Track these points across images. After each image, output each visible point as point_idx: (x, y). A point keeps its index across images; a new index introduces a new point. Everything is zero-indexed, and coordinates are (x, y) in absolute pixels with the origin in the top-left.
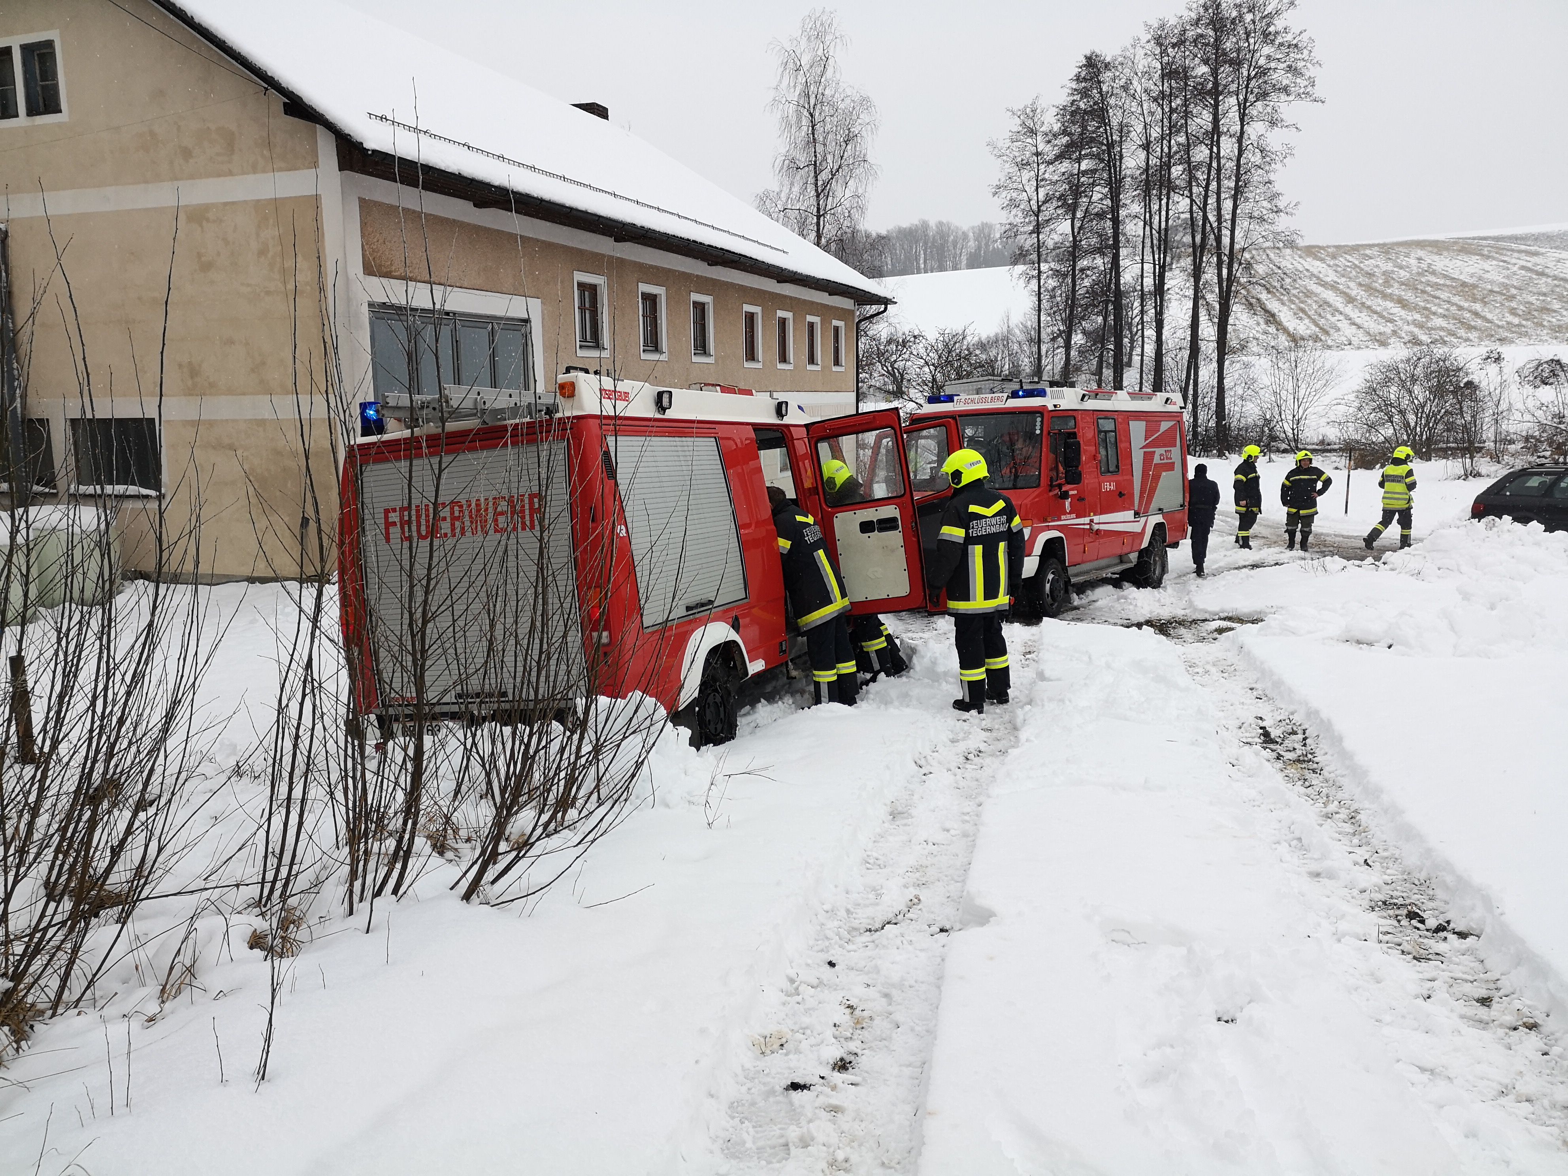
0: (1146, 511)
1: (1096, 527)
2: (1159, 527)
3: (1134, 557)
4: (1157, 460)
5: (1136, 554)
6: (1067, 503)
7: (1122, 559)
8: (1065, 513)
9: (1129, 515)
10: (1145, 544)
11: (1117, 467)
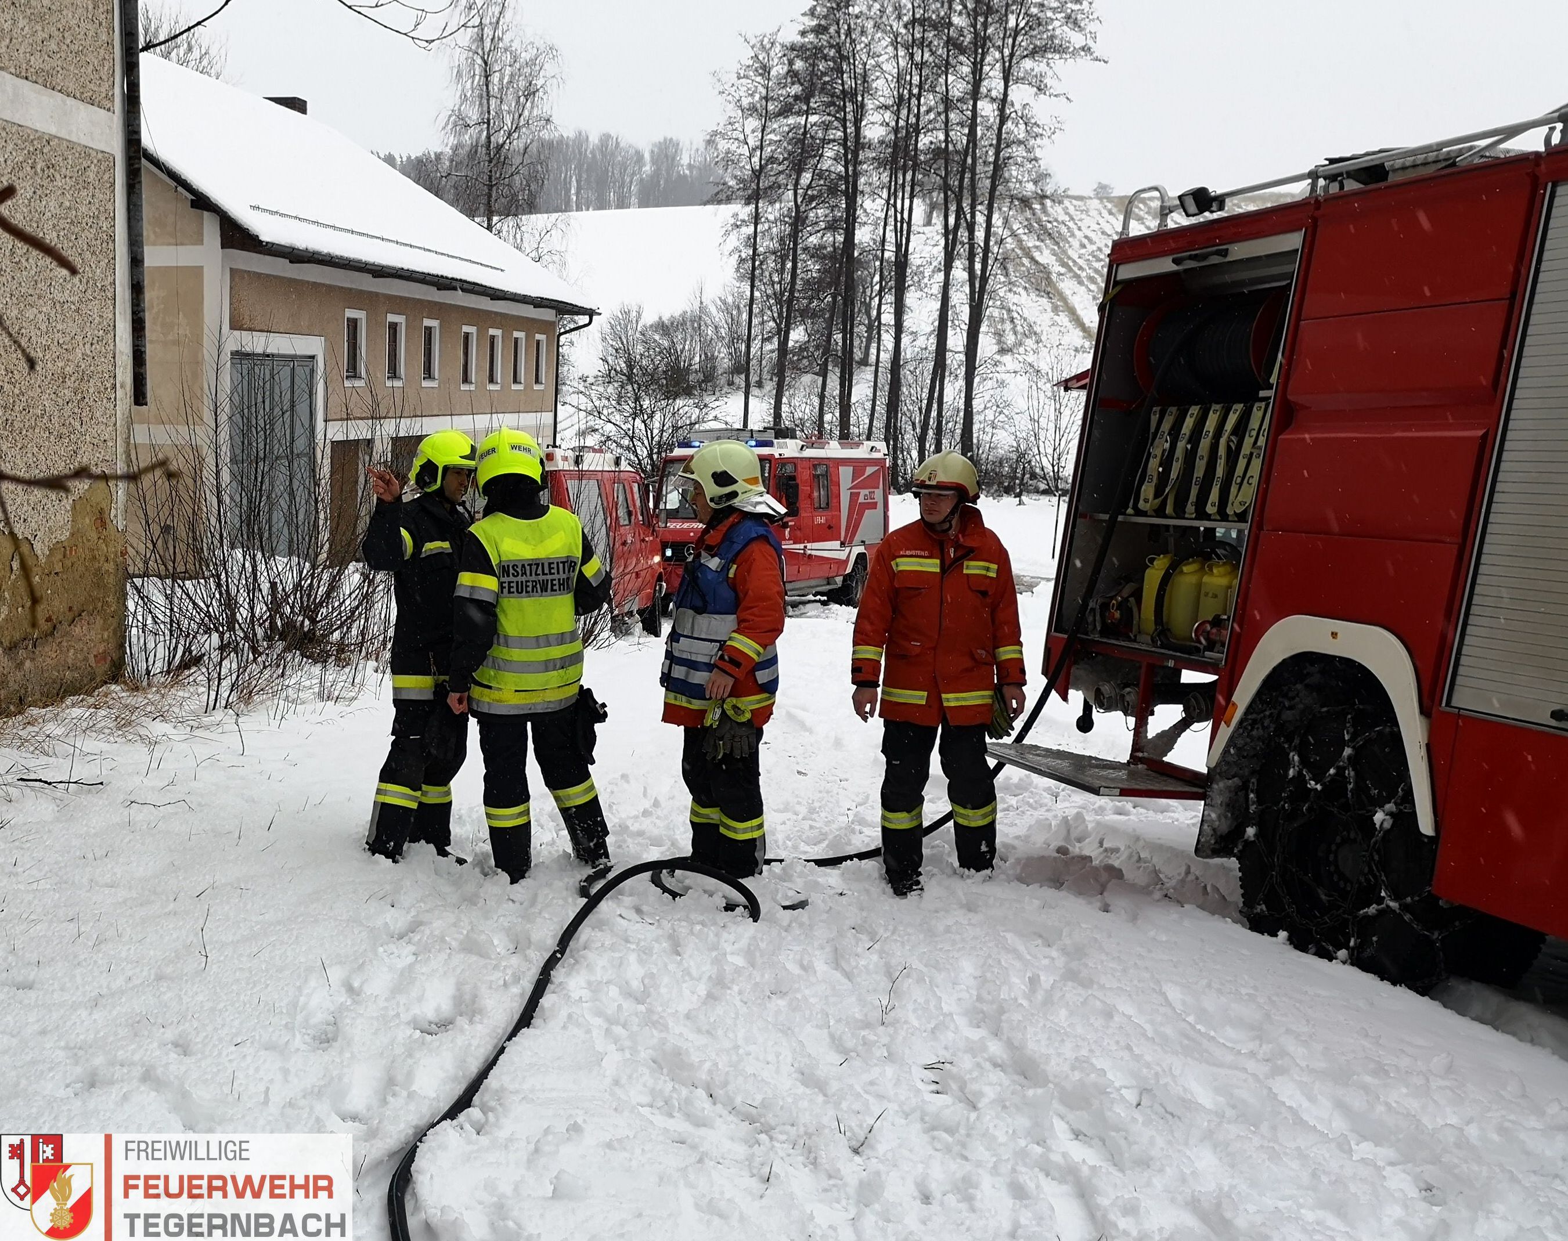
0: (851, 542)
1: (809, 552)
2: (861, 557)
3: (839, 580)
4: (861, 500)
5: (841, 578)
6: (787, 531)
7: (829, 581)
8: (785, 540)
9: (836, 544)
10: (849, 570)
11: (828, 504)
